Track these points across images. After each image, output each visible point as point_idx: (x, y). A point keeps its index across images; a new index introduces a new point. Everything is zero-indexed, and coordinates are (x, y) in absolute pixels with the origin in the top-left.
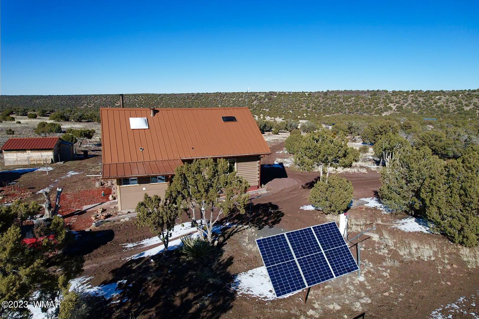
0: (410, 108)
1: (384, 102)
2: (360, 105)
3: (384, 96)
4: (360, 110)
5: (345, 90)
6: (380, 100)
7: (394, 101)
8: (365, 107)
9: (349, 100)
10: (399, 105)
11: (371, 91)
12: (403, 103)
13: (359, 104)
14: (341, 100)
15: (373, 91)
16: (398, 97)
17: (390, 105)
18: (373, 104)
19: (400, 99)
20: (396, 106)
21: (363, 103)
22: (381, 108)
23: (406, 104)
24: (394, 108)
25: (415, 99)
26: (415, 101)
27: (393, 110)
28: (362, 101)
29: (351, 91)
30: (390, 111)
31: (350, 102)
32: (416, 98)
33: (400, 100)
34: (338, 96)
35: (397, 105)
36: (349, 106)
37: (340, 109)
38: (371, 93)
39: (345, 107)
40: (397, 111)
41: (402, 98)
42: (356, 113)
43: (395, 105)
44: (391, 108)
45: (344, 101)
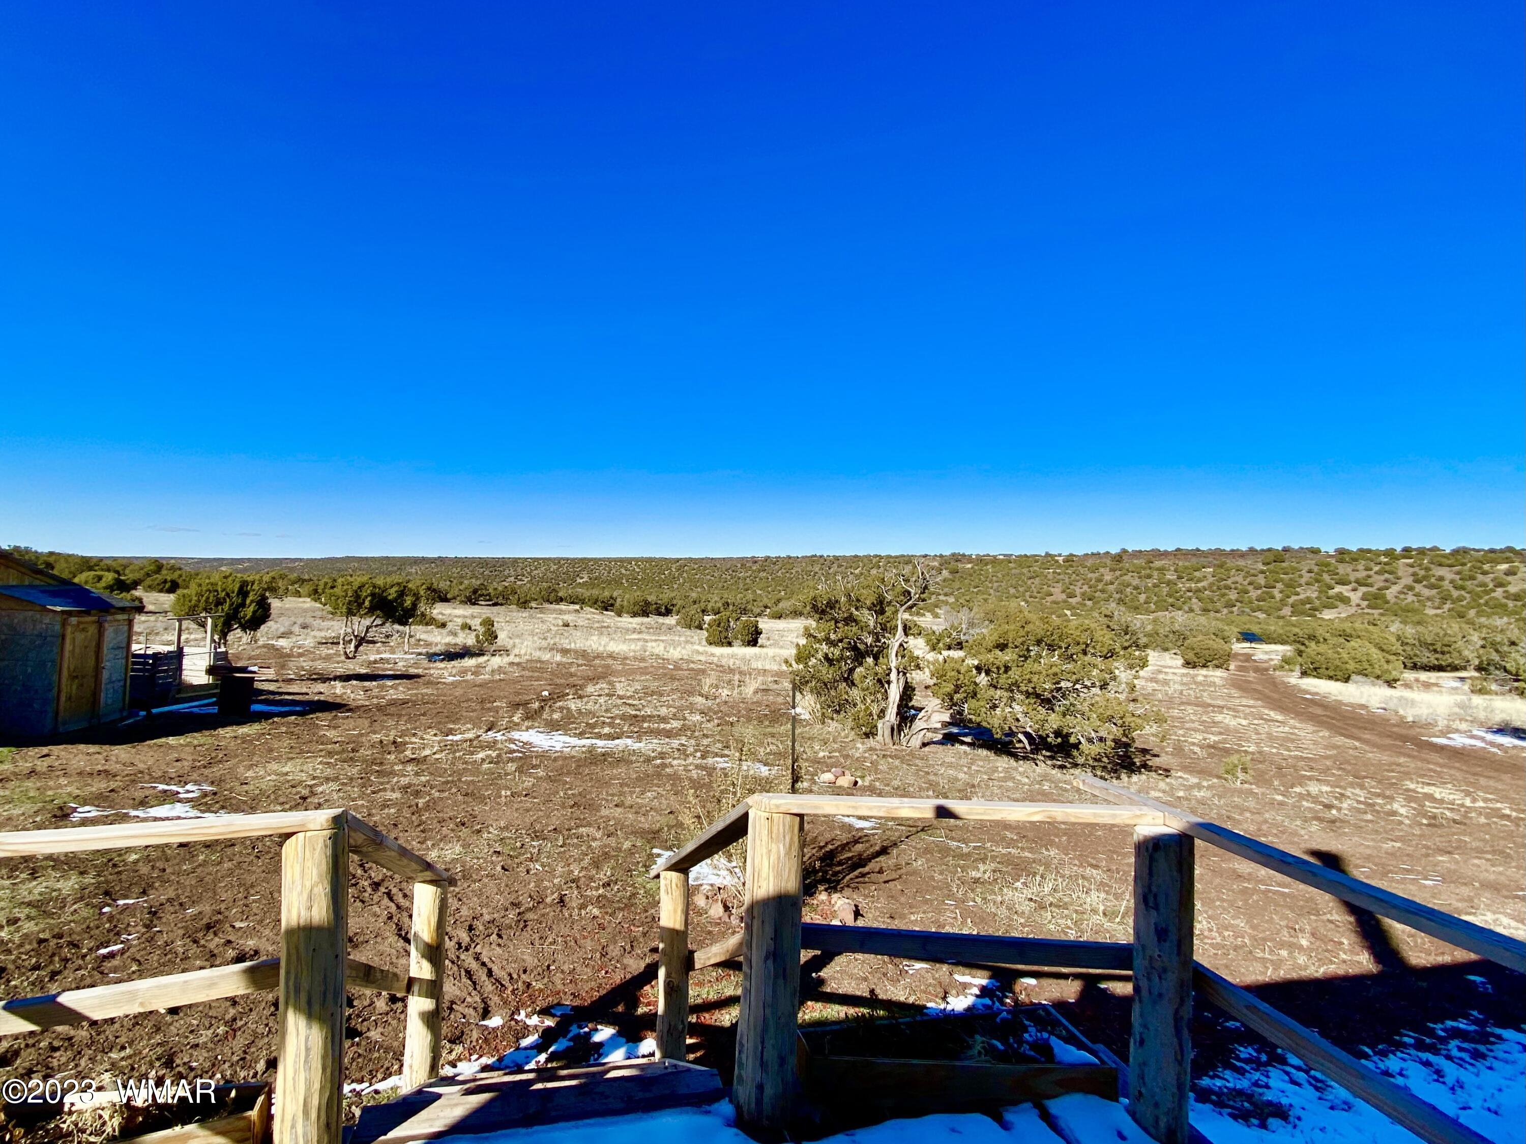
0: (1410, 598)
1: (1317, 581)
2: (1236, 589)
3: (1310, 563)
4: (1238, 604)
5: (1178, 550)
6: (1301, 576)
7: (1353, 579)
8: (1254, 594)
9: (1197, 574)
10: (1370, 589)
11: (1263, 550)
12: (1382, 584)
13: (1233, 586)
14: (1170, 576)
15: (1269, 550)
16: (1361, 567)
17: (1338, 589)
18: (1279, 585)
19: (1371, 573)
20: (1359, 594)
21: (1246, 583)
22: (1308, 598)
23: (1395, 589)
24: (1355, 597)
25: (1422, 573)
26: (1425, 578)
27: (1353, 603)
28: (1239, 579)
29: (1198, 550)
30: (1341, 606)
31: (1199, 581)
32: (1428, 569)
33: (1369, 577)
34: (1158, 564)
35: (1364, 589)
36: (1198, 590)
37: (1171, 600)
38: (1263, 557)
39: (1190, 594)
40: (1369, 607)
41: (1376, 568)
42: (1225, 611)
43: (1354, 590)
44: (1345, 601)
45: (1180, 578)
